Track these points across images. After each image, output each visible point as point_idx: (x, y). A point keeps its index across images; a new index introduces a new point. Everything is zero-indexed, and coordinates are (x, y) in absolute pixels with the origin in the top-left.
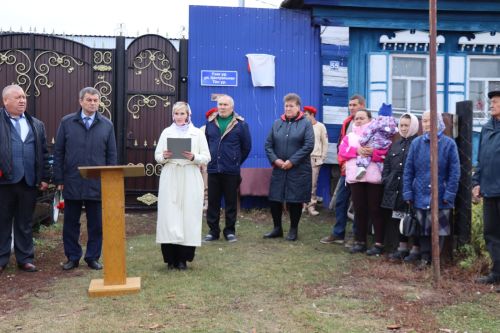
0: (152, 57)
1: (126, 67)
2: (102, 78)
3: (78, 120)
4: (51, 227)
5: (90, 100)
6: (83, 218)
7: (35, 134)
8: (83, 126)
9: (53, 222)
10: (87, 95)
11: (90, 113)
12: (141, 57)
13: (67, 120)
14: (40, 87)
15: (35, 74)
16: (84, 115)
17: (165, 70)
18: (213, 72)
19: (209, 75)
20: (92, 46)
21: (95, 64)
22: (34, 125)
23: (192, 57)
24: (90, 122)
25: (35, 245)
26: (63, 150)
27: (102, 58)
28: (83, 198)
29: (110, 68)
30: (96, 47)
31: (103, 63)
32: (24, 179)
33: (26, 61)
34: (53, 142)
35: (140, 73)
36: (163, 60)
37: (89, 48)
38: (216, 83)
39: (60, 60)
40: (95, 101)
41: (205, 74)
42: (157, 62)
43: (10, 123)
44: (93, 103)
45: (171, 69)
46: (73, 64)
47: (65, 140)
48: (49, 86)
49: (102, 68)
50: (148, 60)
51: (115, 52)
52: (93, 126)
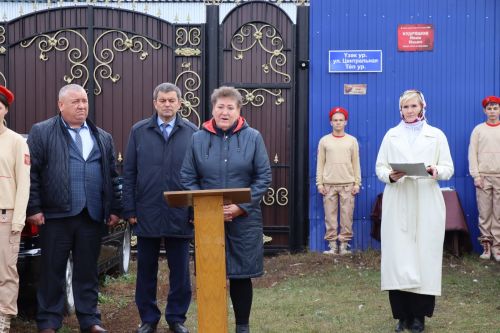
0: (258, 34)
1: (221, 51)
2: (188, 65)
3: (153, 128)
4: (120, 279)
5: (164, 101)
6: (163, 265)
7: (101, 150)
8: (160, 135)
9: (123, 272)
10: (161, 95)
11: (167, 118)
12: (242, 34)
13: (138, 129)
14: (102, 82)
15: (95, 63)
16: (161, 121)
17: (277, 52)
18: (345, 52)
19: (341, 56)
20: (172, 21)
21: (177, 46)
22: (100, 137)
23: (315, 32)
24: (169, 130)
25: (103, 302)
26: (135, 171)
27: (187, 37)
28: (162, 234)
29: (198, 52)
30: (180, 22)
31: (188, 45)
32: (85, 210)
33: (81, 45)
34: (120, 158)
35: (241, 57)
36: (274, 36)
37: (168, 24)
38: (350, 68)
39: (128, 42)
40: (171, 101)
41: (334, 56)
42: (265, 40)
43: (68, 136)
44: (168, 103)
45: (286, 51)
46: (147, 48)
47: (136, 155)
48: (114, 80)
49: (187, 52)
50: (253, 38)
51: (206, 28)
52: (173, 135)
